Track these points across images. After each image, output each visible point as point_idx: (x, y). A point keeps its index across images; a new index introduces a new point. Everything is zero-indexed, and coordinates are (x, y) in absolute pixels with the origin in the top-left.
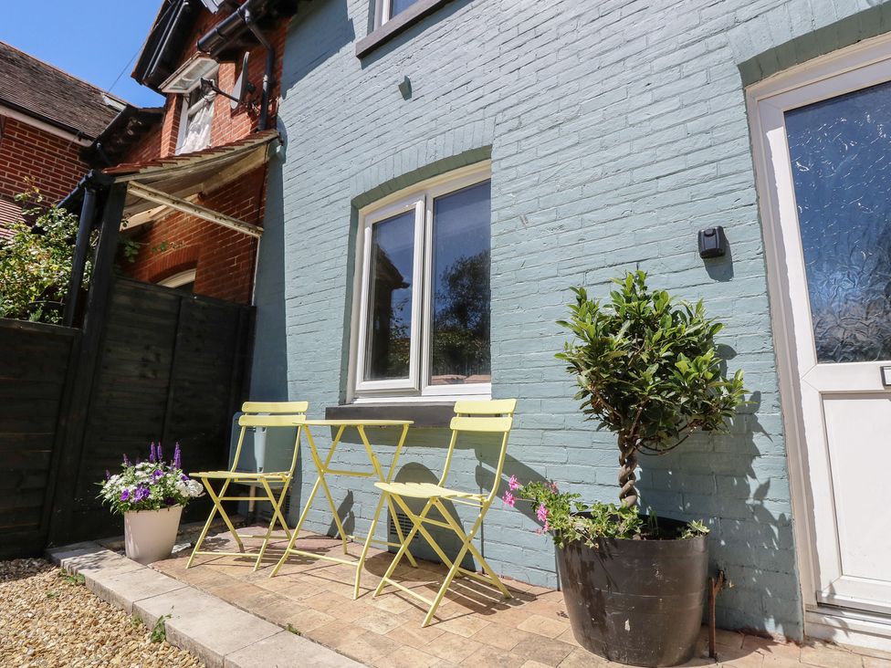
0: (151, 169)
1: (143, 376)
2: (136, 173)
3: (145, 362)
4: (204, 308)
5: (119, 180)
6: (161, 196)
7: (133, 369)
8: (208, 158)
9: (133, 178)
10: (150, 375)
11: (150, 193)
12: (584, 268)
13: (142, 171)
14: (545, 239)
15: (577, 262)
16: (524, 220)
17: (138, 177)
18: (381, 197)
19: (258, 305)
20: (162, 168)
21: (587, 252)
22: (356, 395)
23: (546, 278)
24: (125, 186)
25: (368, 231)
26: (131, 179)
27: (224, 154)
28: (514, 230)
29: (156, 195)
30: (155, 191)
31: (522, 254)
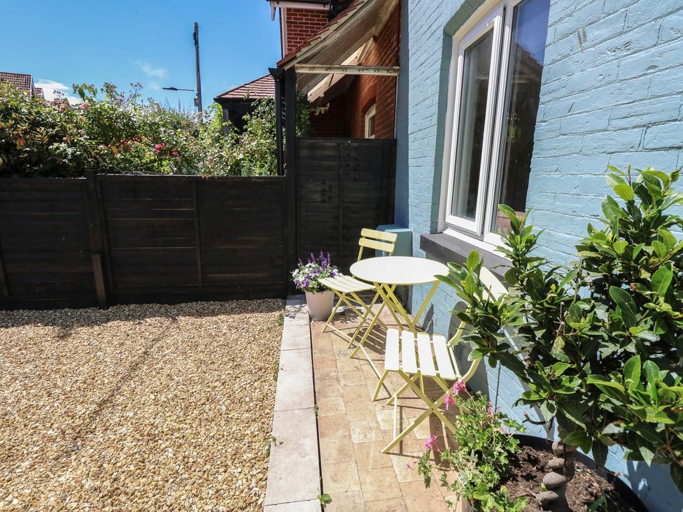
0: (304, 50)
1: (323, 201)
2: (295, 58)
3: (323, 192)
4: (357, 148)
5: (286, 68)
6: (318, 68)
7: (317, 197)
8: (343, 22)
9: (296, 61)
10: (327, 200)
11: (310, 68)
12: (646, 119)
13: (298, 55)
14: (602, 68)
15: (637, 108)
16: (582, 38)
17: (299, 60)
18: (467, 19)
19: (398, 137)
20: (310, 47)
21: (655, 90)
22: (446, 226)
23: (592, 132)
24: (293, 69)
25: (461, 59)
26: (294, 63)
27: (356, 10)
28: (568, 55)
29: (314, 68)
30: (312, 66)
31: (572, 93)
